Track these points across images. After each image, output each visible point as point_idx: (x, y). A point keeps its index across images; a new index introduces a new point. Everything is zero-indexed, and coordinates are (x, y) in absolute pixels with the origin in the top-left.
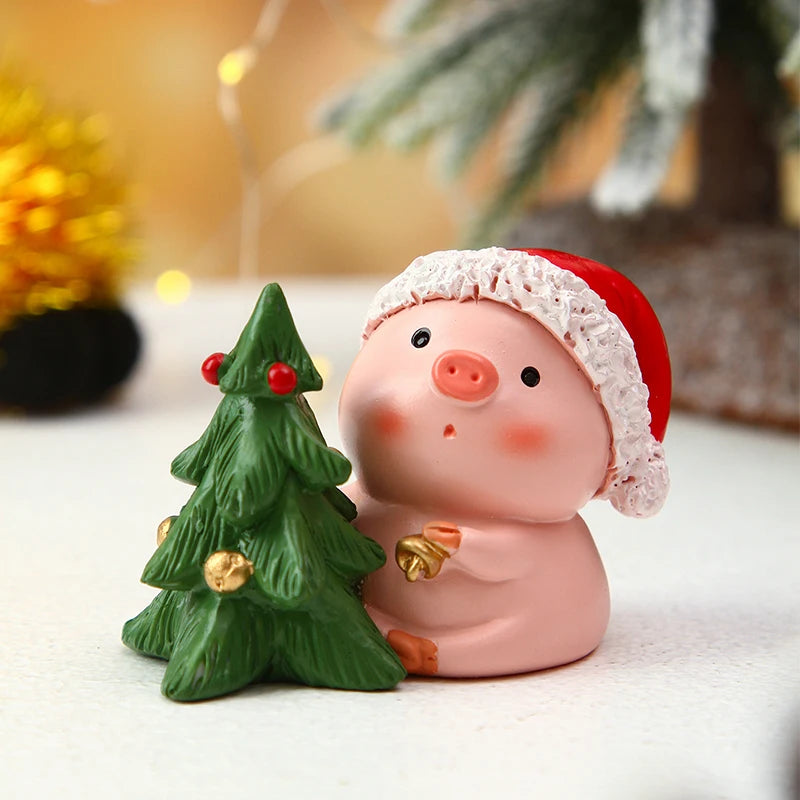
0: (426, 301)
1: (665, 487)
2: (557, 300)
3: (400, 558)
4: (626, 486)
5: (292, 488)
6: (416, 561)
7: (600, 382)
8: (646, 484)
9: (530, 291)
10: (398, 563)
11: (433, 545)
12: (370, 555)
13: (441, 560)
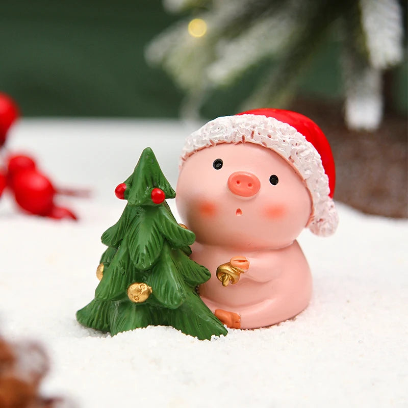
0: (218, 144)
1: (337, 222)
2: (284, 141)
3: (218, 276)
4: (319, 224)
5: (166, 249)
6: (227, 277)
7: (306, 178)
8: (328, 222)
9: (270, 137)
10: (218, 278)
11: (235, 269)
12: (204, 275)
13: (239, 275)
